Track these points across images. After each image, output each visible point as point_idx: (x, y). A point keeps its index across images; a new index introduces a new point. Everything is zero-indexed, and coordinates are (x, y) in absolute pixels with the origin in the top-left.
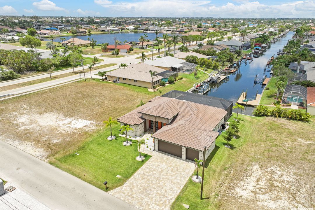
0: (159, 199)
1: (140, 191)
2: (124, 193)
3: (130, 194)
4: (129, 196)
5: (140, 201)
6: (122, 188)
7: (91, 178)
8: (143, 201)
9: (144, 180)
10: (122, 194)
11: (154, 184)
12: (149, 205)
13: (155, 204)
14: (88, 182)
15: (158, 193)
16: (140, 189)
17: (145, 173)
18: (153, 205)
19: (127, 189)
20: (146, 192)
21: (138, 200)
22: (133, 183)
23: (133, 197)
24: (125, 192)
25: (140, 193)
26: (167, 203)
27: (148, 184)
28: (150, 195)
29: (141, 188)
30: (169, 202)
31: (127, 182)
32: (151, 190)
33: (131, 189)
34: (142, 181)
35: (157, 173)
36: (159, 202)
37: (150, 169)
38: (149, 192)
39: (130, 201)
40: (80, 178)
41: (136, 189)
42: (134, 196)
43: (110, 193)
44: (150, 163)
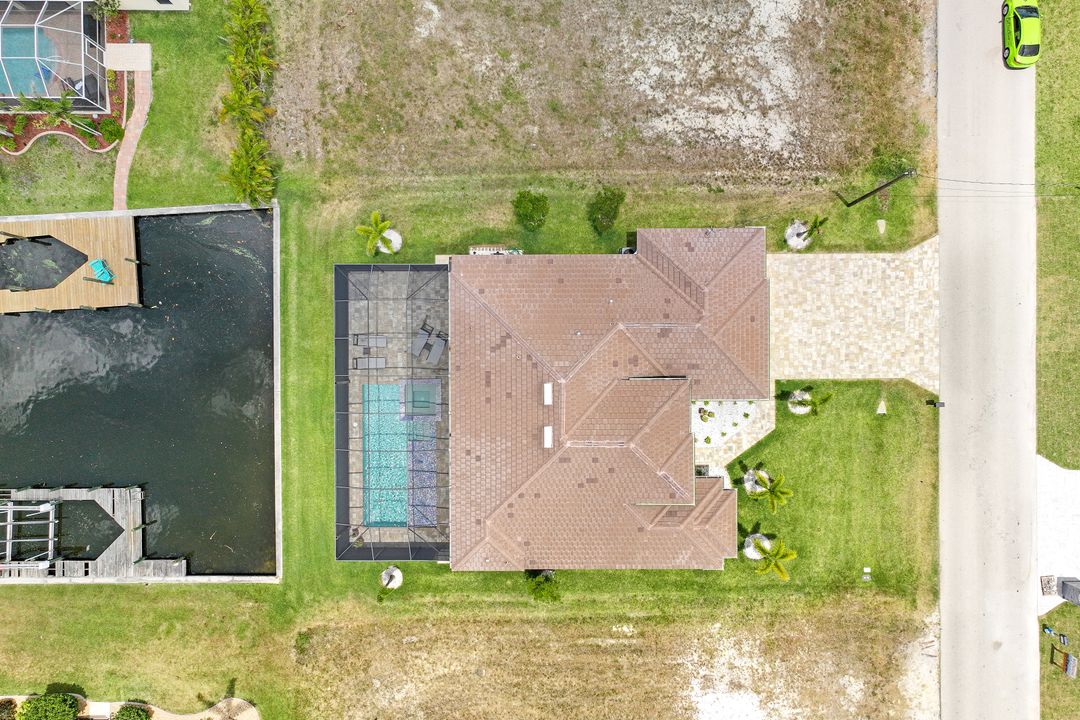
0: (898, 284)
1: (898, 333)
2: (922, 359)
3: (917, 347)
4: (922, 345)
5: (921, 317)
6: (912, 373)
7: (923, 460)
8: (917, 310)
9: (865, 346)
10: (925, 361)
11: (865, 318)
12: (920, 293)
13: (912, 283)
15: (883, 294)
16: (894, 336)
17: (843, 358)
18: (916, 286)
19: (908, 362)
20: (893, 320)
21: (921, 321)
22: (888, 363)
23: (921, 335)
24: (917, 361)
25: (903, 330)
26: (897, 263)
27: (870, 329)
28: (898, 306)
29: (889, 337)
30: (894, 260)
31: (891, 376)
32: (884, 314)
33: (903, 354)
34: (870, 348)
35: (829, 331)
36: (902, 280)
37: (824, 356)
38: (891, 314)
39: (932, 335)
40: (935, 487)
41: (898, 345)
42: (915, 336)
43: (937, 387)
44: (805, 367)
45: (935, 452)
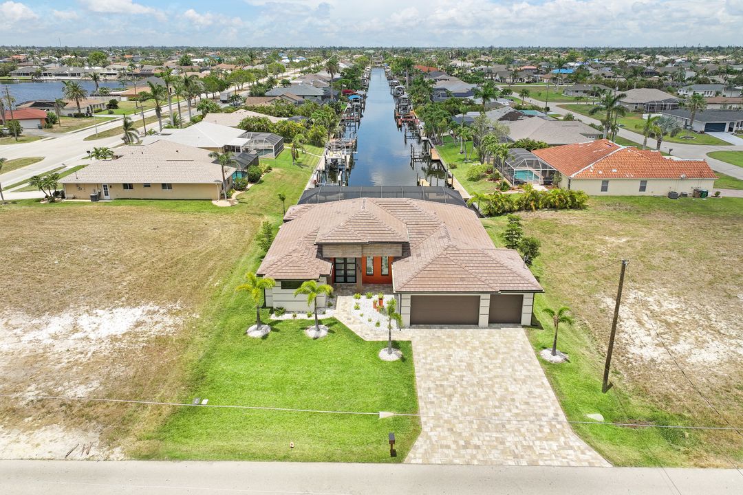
0: (534, 427)
1: (475, 426)
2: (448, 447)
3: (462, 443)
4: (465, 447)
5: (501, 447)
6: (429, 438)
7: (321, 448)
8: (507, 444)
9: (454, 399)
10: (446, 451)
11: (486, 399)
12: (530, 447)
13: (539, 439)
14: (324, 461)
15: (517, 415)
16: (471, 422)
17: (438, 383)
18: (537, 443)
19: (442, 434)
20: (489, 422)
21: (495, 447)
22: (438, 417)
23: (477, 447)
24: (444, 442)
25: (479, 430)
26: (559, 426)
27: (474, 403)
28: (507, 426)
29: (468, 418)
30: (560, 423)
31: (423, 419)
32: (495, 414)
33: (451, 430)
34: (452, 403)
35: (464, 373)
36: (541, 431)
37: (438, 370)
38: (496, 421)
39: (480, 457)
40: (285, 458)
41: (461, 426)
42: (475, 441)
43: (413, 461)
44: (425, 358)
45: (330, 459)
